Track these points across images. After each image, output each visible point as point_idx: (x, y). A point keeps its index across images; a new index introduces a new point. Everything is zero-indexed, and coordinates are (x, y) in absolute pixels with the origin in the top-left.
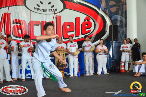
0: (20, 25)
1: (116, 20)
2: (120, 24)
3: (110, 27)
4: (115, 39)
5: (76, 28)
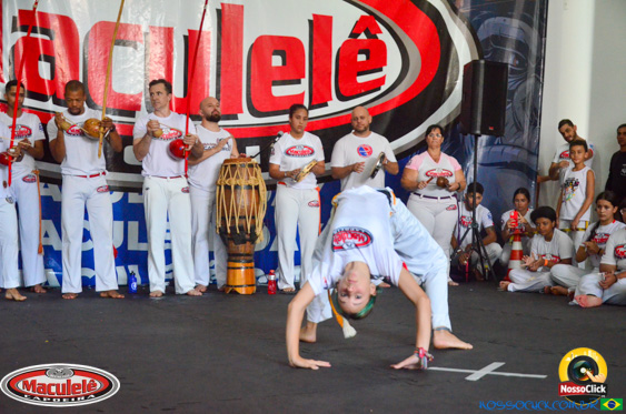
0: (47, 38)
1: (500, 39)
2: (517, 57)
3: (471, 69)
4: (491, 129)
5: (314, 66)
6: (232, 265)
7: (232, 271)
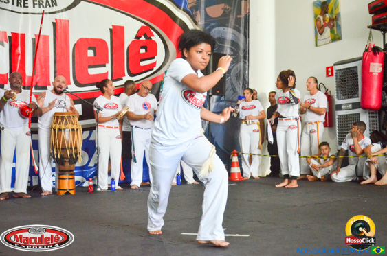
2: (232, 50)
5: (114, 56)
6: (61, 177)
7: (61, 180)
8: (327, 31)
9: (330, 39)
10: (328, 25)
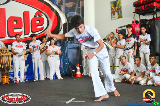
4: (71, 39)
5: (25, 24)
6: (3, 76)
8: (116, 14)
9: (117, 17)
10: (117, 11)
